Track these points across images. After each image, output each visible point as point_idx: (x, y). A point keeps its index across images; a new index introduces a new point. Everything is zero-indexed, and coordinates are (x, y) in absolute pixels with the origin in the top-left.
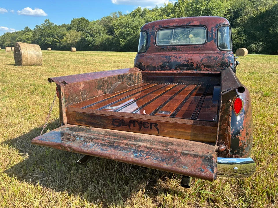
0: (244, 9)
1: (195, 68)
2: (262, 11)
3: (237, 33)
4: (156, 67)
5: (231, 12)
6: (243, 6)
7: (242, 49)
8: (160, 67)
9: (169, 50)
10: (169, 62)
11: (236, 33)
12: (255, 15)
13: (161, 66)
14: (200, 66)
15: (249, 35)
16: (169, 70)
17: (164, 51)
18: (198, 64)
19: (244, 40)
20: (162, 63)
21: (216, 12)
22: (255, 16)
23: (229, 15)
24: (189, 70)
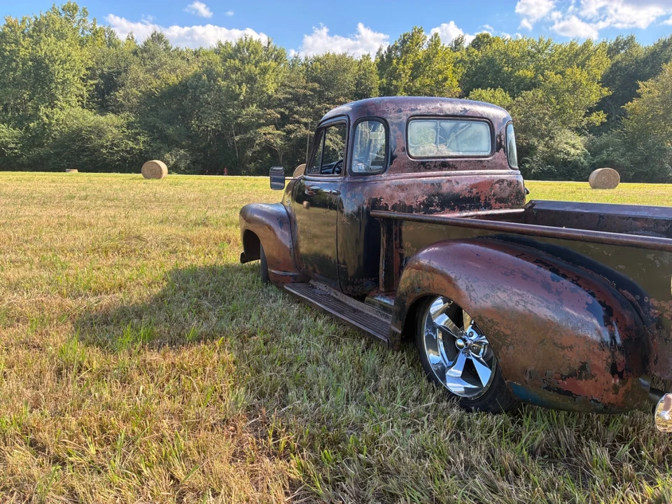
0: (125, 71)
1: (483, 205)
2: (170, 82)
3: (125, 126)
4: (414, 206)
5: (95, 75)
6: (123, 65)
7: (156, 163)
8: (422, 207)
9: (435, 166)
10: (438, 194)
11: (122, 126)
12: (156, 88)
13: (423, 203)
14: (489, 200)
15: (153, 133)
16: (440, 211)
17: (426, 168)
18: (486, 197)
19: (144, 142)
20: (425, 197)
21: (62, 68)
22: (158, 92)
23: (92, 82)
24: (473, 209)
